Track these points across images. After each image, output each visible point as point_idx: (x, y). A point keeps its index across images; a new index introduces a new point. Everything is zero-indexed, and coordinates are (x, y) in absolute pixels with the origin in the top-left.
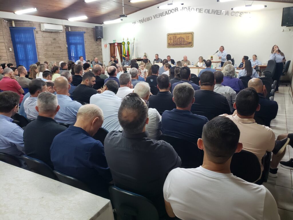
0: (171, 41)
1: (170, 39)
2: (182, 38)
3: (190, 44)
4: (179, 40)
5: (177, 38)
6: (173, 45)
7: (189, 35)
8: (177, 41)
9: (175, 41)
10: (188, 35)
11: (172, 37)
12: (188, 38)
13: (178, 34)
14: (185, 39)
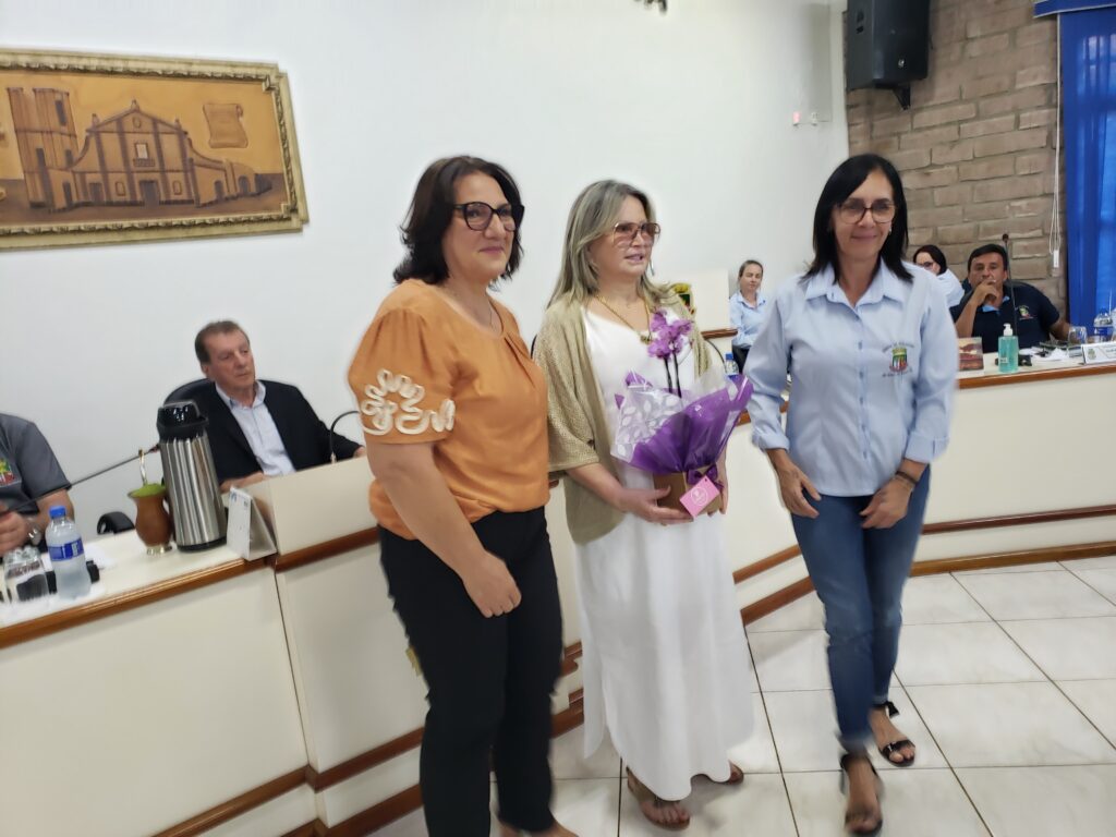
2: (155, 121)
3: (270, 199)
4: (111, 143)
5: (82, 123)
6: (41, 209)
7: (243, 94)
8: (91, 161)
9: (56, 157)
10: (223, 94)
12: (228, 125)
13: (85, 71)
14: (202, 144)
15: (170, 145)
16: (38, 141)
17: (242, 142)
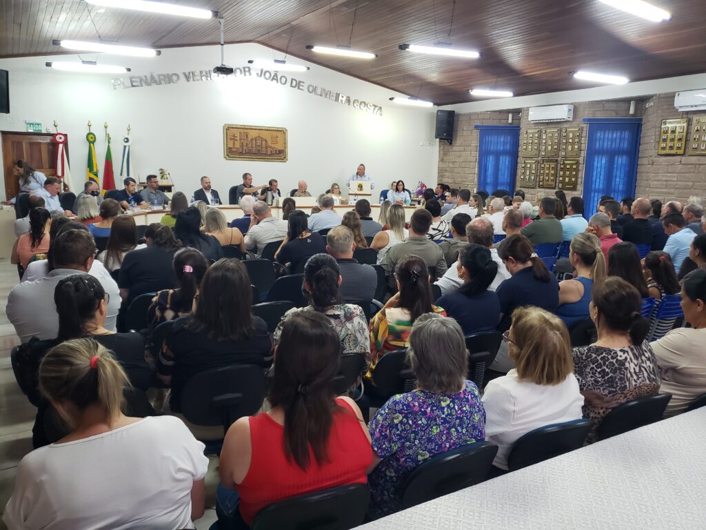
0: (234, 144)
1: (231, 139)
2: (262, 139)
3: (281, 155)
4: (254, 142)
5: (250, 138)
6: (241, 153)
7: (279, 134)
8: (250, 145)
9: (245, 144)
10: (275, 134)
11: (238, 135)
12: (275, 139)
13: (252, 129)
14: (269, 143)
15: (264, 143)
16: (243, 141)
17: (277, 142)
